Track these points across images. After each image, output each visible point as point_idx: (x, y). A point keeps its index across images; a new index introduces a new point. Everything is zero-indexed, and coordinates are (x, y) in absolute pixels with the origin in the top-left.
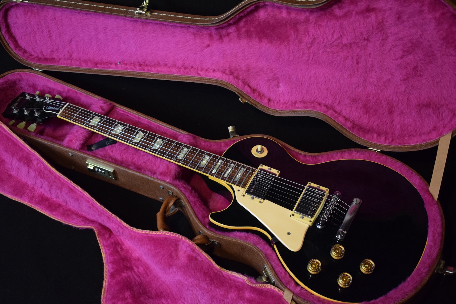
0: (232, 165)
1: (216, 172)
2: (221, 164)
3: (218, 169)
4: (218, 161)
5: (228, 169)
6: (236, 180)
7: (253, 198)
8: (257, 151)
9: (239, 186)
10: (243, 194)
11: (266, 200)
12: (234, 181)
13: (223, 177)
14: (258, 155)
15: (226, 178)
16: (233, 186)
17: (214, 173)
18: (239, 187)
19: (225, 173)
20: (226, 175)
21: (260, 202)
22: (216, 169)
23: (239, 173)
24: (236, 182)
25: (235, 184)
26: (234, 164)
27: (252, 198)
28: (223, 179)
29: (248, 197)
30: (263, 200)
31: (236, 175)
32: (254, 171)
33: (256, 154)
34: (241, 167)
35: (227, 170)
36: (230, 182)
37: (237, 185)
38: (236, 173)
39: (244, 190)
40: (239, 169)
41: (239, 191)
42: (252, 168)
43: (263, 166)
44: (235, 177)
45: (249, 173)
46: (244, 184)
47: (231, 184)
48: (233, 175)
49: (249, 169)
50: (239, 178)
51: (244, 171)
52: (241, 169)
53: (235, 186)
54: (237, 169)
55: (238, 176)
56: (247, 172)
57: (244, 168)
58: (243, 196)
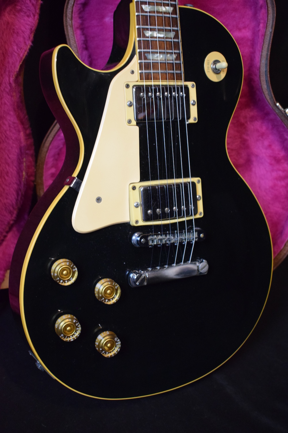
0: (172, 35)
1: (147, 12)
2: (165, 13)
3: (154, 12)
4: (168, 5)
5: (162, 32)
6: (150, 56)
7: (130, 105)
8: (216, 62)
9: (141, 68)
10: (129, 83)
11: (137, 128)
12: (146, 55)
13: (144, 29)
14: (208, 67)
15: (144, 36)
16: (136, 56)
17: (143, 11)
18: (139, 69)
19: (151, 30)
20: (148, 33)
21: (130, 122)
22: (152, 10)
23: (164, 55)
24: (146, 58)
25: (140, 58)
26: (176, 37)
27: (131, 102)
28: (140, 33)
29: (130, 95)
30: (136, 124)
31: (157, 53)
32: (179, 78)
33: (208, 63)
34: (176, 51)
35: (159, 30)
36: (140, 47)
37: (140, 64)
38: (162, 49)
39: (137, 80)
40: (171, 51)
41: (133, 72)
42: (181, 72)
43: (194, 87)
44: (154, 53)
45: (172, 72)
46: (148, 75)
47: (138, 51)
48: (155, 46)
49: (178, 67)
50: (155, 59)
51: (172, 62)
52: (172, 53)
53: (137, 62)
54: (168, 48)
55: (158, 57)
56: (172, 68)
57: (176, 57)
58: (126, 86)
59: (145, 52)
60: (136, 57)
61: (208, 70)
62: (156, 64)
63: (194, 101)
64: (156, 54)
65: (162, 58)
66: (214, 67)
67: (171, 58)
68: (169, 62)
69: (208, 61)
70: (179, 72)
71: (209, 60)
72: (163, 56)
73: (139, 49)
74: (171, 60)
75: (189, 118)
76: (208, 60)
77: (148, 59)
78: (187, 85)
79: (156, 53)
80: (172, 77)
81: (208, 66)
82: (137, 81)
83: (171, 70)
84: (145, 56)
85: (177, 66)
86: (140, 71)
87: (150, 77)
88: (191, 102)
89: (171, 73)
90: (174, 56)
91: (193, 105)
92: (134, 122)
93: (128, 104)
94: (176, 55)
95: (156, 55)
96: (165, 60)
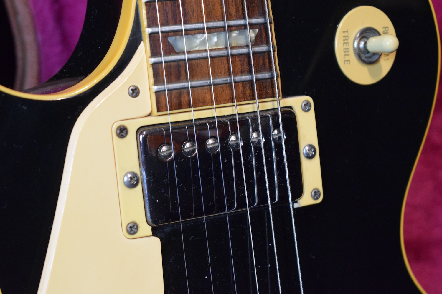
6: (183, 43)
9: (157, 79)
10: (126, 124)
11: (156, 242)
12: (171, 40)
14: (346, 50)
16: (142, 44)
18: (152, 80)
21: (133, 229)
23: (222, 35)
24: (170, 50)
25: (155, 53)
27: (134, 175)
30: (151, 234)
31: (201, 31)
32: (266, 91)
33: (346, 38)
34: (254, 21)
36: (152, 23)
37: (155, 67)
38: (214, 21)
39: (148, 112)
40: (241, 22)
41: (135, 92)
42: (272, 74)
43: (309, 110)
44: (191, 32)
45: (247, 77)
46: (180, 96)
47: (147, 31)
48: (195, 14)
49: (264, 63)
50: (197, 49)
51: (245, 51)
52: (245, 26)
53: (148, 61)
54: (234, 14)
55: (203, 42)
56: (246, 66)
57: (257, 36)
58: (119, 131)
59: (166, 34)
60: (144, 48)
61: (347, 58)
62: (202, 61)
63: (311, 147)
64: (199, 36)
65: (217, 44)
66: (362, 45)
67: (242, 41)
68: (235, 51)
69: (346, 34)
70: (266, 75)
71: (347, 32)
72: (218, 38)
73: (149, 26)
74: (241, 47)
75: (298, 192)
76: (344, 32)
77: (177, 51)
78: (290, 107)
79: (200, 33)
80: (248, 92)
81: (345, 47)
82: (150, 115)
83: (242, 73)
84: (169, 42)
85: (261, 59)
86: (155, 88)
87: (184, 99)
88: (304, 149)
89: (243, 82)
90: (252, 34)
91: (310, 157)
92: (146, 229)
93: (126, 179)
94: (257, 30)
95: (200, 38)
96: (226, 48)
